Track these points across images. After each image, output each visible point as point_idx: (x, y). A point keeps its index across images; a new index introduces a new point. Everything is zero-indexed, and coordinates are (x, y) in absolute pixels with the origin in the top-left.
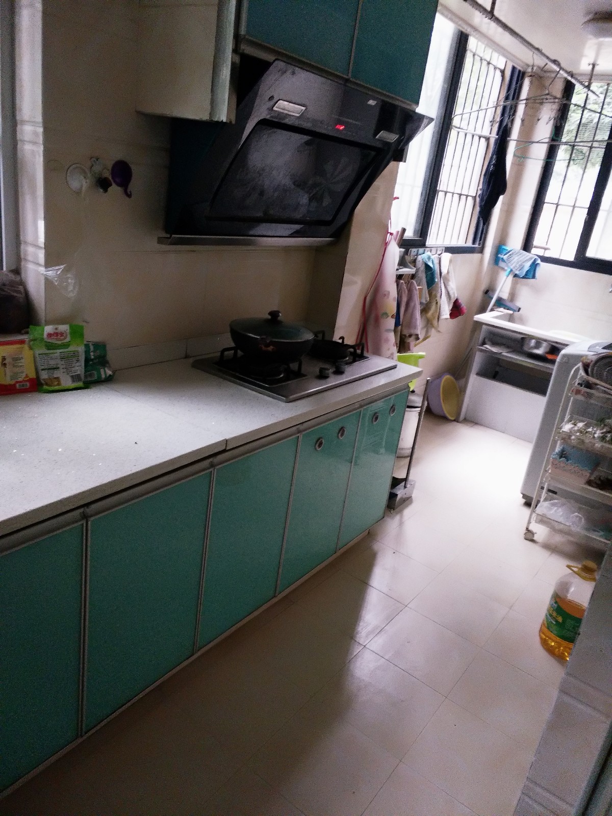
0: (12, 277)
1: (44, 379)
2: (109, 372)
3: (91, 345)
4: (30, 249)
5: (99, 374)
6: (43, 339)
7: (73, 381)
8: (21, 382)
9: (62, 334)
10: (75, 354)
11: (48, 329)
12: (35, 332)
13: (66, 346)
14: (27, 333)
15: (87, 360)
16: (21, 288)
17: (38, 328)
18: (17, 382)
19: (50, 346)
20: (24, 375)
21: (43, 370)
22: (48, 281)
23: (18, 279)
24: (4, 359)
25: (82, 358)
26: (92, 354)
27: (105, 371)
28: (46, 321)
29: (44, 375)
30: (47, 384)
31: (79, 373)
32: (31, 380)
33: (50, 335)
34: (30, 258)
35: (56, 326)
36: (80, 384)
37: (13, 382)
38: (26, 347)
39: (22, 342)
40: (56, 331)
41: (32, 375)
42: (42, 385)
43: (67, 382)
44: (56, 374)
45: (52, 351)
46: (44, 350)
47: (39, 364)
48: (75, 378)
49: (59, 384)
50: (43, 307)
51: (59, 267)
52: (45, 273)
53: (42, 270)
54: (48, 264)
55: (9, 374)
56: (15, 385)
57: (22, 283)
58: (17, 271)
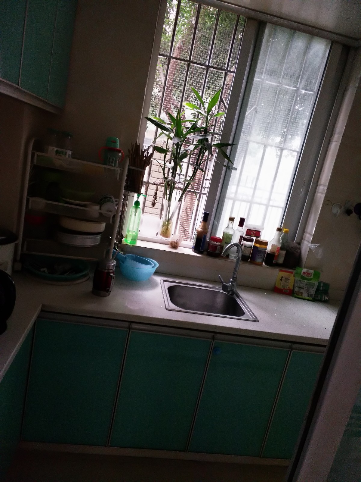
0: (297, 245)
1: (296, 291)
2: (327, 298)
3: (322, 283)
4: (308, 235)
5: (322, 297)
6: (300, 274)
7: (308, 296)
8: (286, 289)
9: (310, 274)
10: (313, 285)
11: (304, 270)
12: (298, 270)
13: (310, 279)
14: (295, 270)
15: (318, 289)
16: (299, 251)
17: (300, 268)
18: (285, 289)
19: (303, 278)
20: (288, 287)
21: (296, 287)
22: (310, 250)
23: (299, 247)
24: (282, 277)
25: (316, 287)
26: (321, 287)
27: (325, 297)
28: (304, 267)
29: (296, 289)
30: (296, 294)
31: (312, 293)
32: (290, 290)
33: (304, 273)
34: (306, 239)
35: (308, 270)
36: (311, 299)
37: (282, 289)
38: (292, 275)
39: (292, 273)
40: (307, 272)
41: (291, 288)
42: (294, 293)
43: (305, 295)
44: (302, 291)
45: (303, 280)
46: (299, 279)
47: (296, 284)
48: (310, 295)
49: (301, 295)
50: (305, 261)
51: (317, 245)
52: (310, 246)
53: (310, 245)
54: (313, 242)
55: (282, 284)
56: (283, 290)
57: (300, 249)
58: (299, 244)
